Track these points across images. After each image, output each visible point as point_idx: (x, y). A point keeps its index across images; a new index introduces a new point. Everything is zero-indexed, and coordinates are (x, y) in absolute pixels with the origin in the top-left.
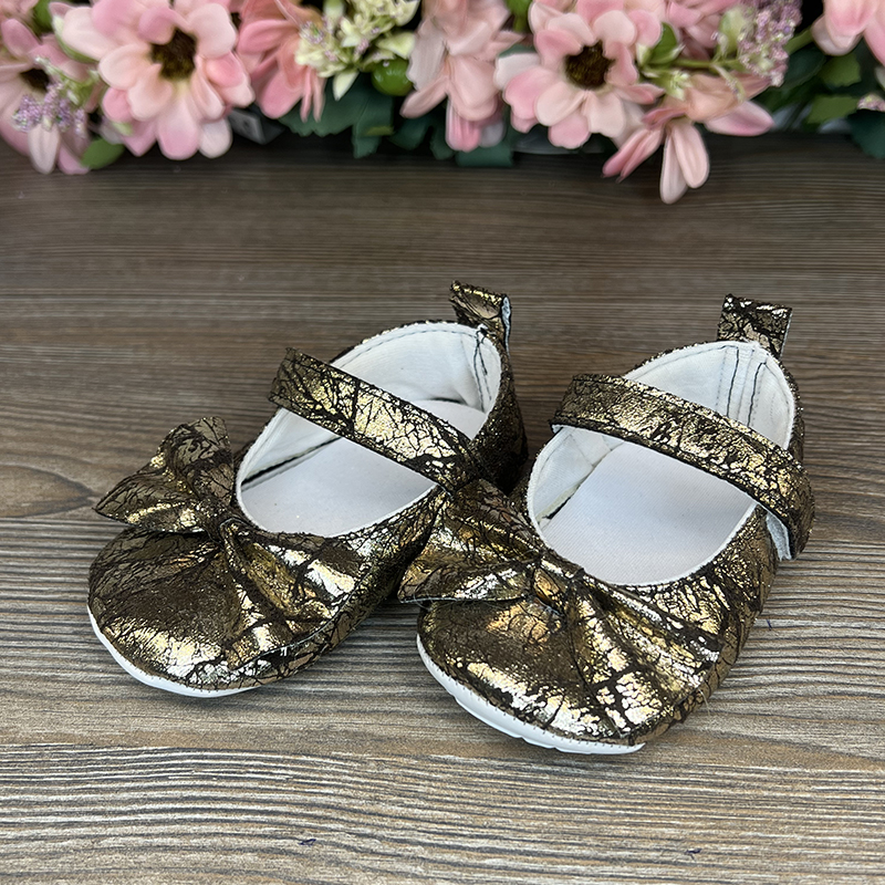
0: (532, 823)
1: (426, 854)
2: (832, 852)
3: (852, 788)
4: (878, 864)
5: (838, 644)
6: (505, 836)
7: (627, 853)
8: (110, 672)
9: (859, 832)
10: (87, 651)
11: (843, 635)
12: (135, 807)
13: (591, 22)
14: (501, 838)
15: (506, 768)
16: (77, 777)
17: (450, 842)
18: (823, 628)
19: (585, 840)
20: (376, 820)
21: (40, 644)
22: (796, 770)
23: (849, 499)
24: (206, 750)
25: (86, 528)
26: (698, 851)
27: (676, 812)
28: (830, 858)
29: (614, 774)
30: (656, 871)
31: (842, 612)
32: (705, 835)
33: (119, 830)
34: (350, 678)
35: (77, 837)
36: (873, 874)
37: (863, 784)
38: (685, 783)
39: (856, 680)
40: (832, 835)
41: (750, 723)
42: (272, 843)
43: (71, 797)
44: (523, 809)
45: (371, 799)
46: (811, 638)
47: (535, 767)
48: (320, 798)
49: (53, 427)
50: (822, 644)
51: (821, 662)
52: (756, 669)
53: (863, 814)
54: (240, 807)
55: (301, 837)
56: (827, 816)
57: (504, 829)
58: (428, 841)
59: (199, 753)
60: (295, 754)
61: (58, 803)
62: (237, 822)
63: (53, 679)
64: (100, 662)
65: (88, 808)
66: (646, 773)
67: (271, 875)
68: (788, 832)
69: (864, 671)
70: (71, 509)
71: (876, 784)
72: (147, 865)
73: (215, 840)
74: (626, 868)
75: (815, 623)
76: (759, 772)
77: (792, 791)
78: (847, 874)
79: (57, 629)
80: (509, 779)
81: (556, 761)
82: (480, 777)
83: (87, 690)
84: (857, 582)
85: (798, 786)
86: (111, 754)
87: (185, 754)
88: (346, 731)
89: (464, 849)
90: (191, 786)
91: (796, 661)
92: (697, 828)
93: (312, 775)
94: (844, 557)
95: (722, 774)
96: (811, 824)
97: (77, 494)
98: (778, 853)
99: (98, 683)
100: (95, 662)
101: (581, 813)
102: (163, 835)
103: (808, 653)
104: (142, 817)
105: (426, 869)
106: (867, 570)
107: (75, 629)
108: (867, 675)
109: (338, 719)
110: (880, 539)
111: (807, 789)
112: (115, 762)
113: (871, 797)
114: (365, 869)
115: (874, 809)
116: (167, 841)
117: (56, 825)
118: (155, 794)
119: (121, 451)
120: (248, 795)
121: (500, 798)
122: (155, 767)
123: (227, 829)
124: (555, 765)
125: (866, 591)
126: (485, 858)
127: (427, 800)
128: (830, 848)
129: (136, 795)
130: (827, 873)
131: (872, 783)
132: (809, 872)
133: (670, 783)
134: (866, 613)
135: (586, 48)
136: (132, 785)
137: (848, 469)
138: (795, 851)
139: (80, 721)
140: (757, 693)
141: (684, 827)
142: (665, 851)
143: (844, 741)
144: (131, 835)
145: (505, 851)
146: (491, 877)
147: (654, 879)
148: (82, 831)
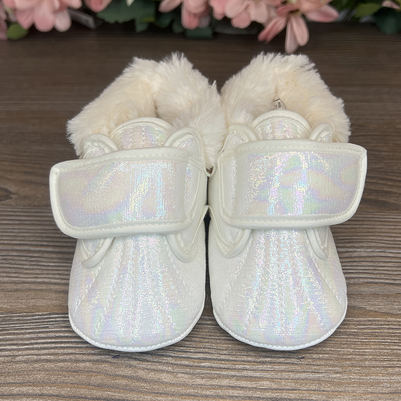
0: (224, 346)
1: (173, 361)
2: (367, 357)
3: (377, 327)
4: (388, 362)
5: (370, 260)
6: (211, 352)
7: (270, 359)
8: (21, 278)
9: (380, 347)
10: (10, 268)
11: (372, 255)
12: (33, 341)
14: (209, 353)
15: (211, 320)
16: (4, 327)
17: (184, 355)
18: (362, 252)
19: (249, 353)
22: (350, 319)
23: (375, 192)
25: (9, 210)
26: (303, 358)
28: (366, 360)
30: (283, 367)
31: (372, 244)
33: (25, 352)
35: (4, 356)
36: (386, 367)
37: (382, 325)
39: (378, 276)
40: (367, 349)
42: (99, 357)
44: (220, 339)
46: (357, 257)
50: (362, 259)
51: (361, 268)
53: (382, 339)
55: (113, 354)
56: (365, 340)
57: (210, 348)
58: (174, 355)
59: (64, 315)
62: (82, 347)
64: (16, 273)
65: (9, 342)
67: (98, 373)
68: (346, 348)
69: (382, 272)
70: (2, 200)
71: (388, 325)
72: (38, 369)
73: (71, 356)
74: (269, 366)
75: (359, 250)
77: (348, 329)
78: (374, 367)
83: (9, 287)
84: (378, 230)
85: (351, 326)
86: (21, 316)
87: (57, 316)
89: (192, 358)
90: (60, 331)
94: (372, 219)
96: (357, 344)
97: (5, 194)
98: (341, 358)
99: (15, 283)
100: (13, 273)
102: (46, 354)
103: (355, 264)
104: (36, 346)
105: (173, 368)
106: (383, 225)
108: (383, 274)
110: (389, 210)
111: (355, 328)
112: (23, 320)
113: (385, 331)
114: (144, 369)
115: (387, 336)
116: (48, 357)
118: (42, 335)
119: (26, 173)
121: (209, 334)
122: (42, 322)
123: (77, 351)
125: (382, 234)
126: (202, 362)
128: (366, 355)
129: (33, 336)
130: (365, 367)
131: (386, 324)
132: (356, 367)
134: (383, 245)
136: (31, 331)
137: (375, 178)
138: (349, 357)
139: (6, 301)
142: (287, 358)
143: (372, 305)
144: (30, 355)
145: (211, 359)
146: (204, 372)
147: (282, 371)
148: (7, 353)
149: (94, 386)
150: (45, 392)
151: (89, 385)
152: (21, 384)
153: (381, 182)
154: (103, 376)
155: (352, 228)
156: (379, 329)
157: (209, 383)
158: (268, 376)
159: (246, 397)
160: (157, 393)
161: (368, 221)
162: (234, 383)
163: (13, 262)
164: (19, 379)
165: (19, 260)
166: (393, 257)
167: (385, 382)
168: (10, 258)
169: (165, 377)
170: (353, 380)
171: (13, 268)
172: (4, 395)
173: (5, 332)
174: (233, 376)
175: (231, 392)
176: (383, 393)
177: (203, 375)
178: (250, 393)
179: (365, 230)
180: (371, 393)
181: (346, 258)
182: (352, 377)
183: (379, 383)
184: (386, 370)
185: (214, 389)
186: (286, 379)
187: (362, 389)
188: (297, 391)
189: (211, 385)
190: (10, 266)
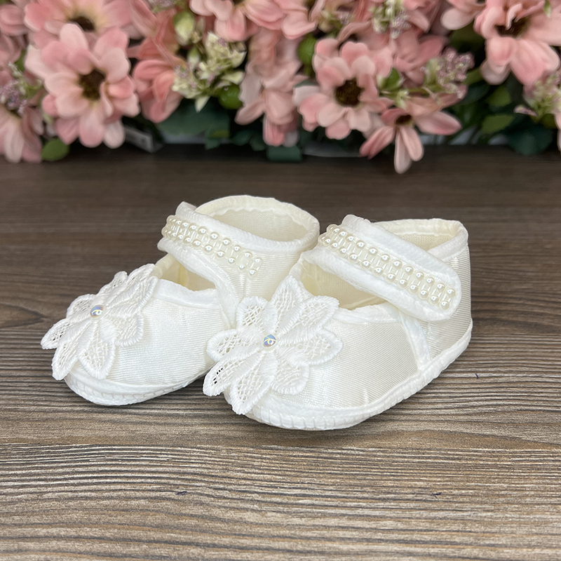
0: (329, 480)
1: (260, 498)
2: (528, 493)
3: (538, 459)
4: (558, 499)
5: (522, 385)
6: (312, 487)
7: (393, 496)
8: (53, 406)
9: (544, 481)
10: (38, 395)
11: (524, 380)
12: (67, 476)
13: (349, 63)
14: (309, 489)
15: (311, 452)
16: (28, 461)
17: (275, 491)
18: (511, 377)
19: (365, 489)
20: (227, 481)
21: (7, 392)
22: (500, 450)
23: (522, 313)
24: (114, 446)
26: (440, 494)
27: (424, 473)
28: (527, 496)
29: (381, 454)
30: (412, 505)
31: (523, 369)
32: (443, 485)
33: (55, 489)
34: (209, 407)
35: (27, 493)
36: (555, 504)
38: (429, 458)
39: (535, 403)
40: (526, 484)
41: (469, 426)
42: (158, 494)
43: (24, 472)
44: (323, 473)
45: (223, 469)
46: (505, 382)
47: (330, 451)
48: (189, 469)
49: (20, 284)
50: (511, 385)
51: (511, 394)
52: (470, 398)
53: (546, 473)
54: (137, 475)
55: (177, 490)
56: (523, 474)
57: (311, 484)
58: (261, 491)
59: (110, 447)
60: (173, 446)
61: (16, 475)
62: (134, 483)
63: (15, 410)
64: (46, 401)
65: (35, 477)
66: (402, 453)
67: (157, 511)
68: (498, 483)
69: (540, 399)
70: (30, 324)
71: (553, 456)
72: (74, 507)
73: (120, 493)
74: (392, 504)
75: (506, 375)
76: (476, 451)
77: (498, 461)
78: (538, 504)
79: (19, 384)
80: (314, 457)
81: (344, 448)
82: (295, 456)
83: (35, 415)
84: (528, 354)
85: (502, 459)
86: (52, 449)
87: (100, 448)
88: (206, 434)
89: (285, 495)
90: (104, 465)
91: (496, 394)
92: (438, 482)
93: (184, 457)
94: (521, 342)
95: (452, 453)
96: (512, 478)
97: (34, 317)
98: (492, 494)
99: (45, 412)
100: (42, 401)
101: (361, 475)
102: (85, 491)
103: (502, 390)
104: (72, 481)
105: (260, 506)
106: (536, 348)
107: (30, 384)
108: (541, 401)
109: (201, 428)
110: (543, 333)
111: (509, 459)
112: (54, 453)
113: (550, 463)
114: (219, 507)
115: (553, 469)
116: (88, 494)
117: (13, 487)
118: (81, 469)
119: (62, 295)
120: (142, 469)
121: (308, 467)
122: (81, 455)
123: (128, 487)
124: (344, 449)
125: (536, 358)
126: (299, 499)
127: (260, 469)
128: (526, 490)
129: (67, 470)
130: (525, 504)
131: (550, 456)
132: (513, 504)
133: (419, 458)
134: (538, 369)
135: (347, 82)
136: (65, 464)
137: (520, 299)
138: (503, 492)
139: (31, 432)
140: (471, 410)
141: (429, 481)
142: (418, 494)
143: (530, 435)
144: (64, 491)
145: (312, 496)
146: (304, 510)
147: (412, 509)
148: (31, 490)
149: (152, 526)
150: (83, 534)
151: (144, 525)
152: (50, 525)
153: (529, 303)
154: (164, 516)
155: (496, 352)
156: (541, 461)
157: (311, 522)
158: (392, 515)
159: (362, 539)
160: (239, 535)
161: (516, 344)
162: (344, 522)
163: (43, 389)
164: (48, 519)
165: (50, 387)
166: (553, 382)
167: (555, 522)
168: (39, 385)
169: (249, 517)
170: (510, 520)
171: (42, 396)
172: (27, 538)
173: (30, 466)
174: (344, 515)
175: (341, 534)
176: (553, 535)
177: (302, 514)
178: (368, 535)
179: (513, 354)
180: (537, 534)
181: (490, 383)
182: (508, 516)
183: (546, 522)
184: (555, 508)
185: (317, 530)
186: (417, 518)
187: (524, 530)
188: (433, 532)
189: (314, 525)
190: (38, 393)
